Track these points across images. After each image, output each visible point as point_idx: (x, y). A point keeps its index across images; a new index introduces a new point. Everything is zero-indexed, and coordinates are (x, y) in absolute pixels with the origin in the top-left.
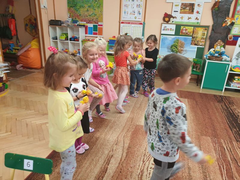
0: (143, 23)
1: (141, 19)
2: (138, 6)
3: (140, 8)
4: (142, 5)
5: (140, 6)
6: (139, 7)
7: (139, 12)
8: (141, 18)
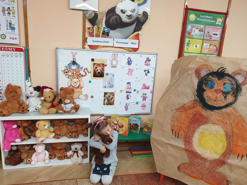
0: (24, 49)
1: (18, 39)
2: (6, 12)
3: (11, 15)
4: (16, 9)
5: (11, 12)
6: (9, 13)
7: (10, 24)
8: (18, 37)
